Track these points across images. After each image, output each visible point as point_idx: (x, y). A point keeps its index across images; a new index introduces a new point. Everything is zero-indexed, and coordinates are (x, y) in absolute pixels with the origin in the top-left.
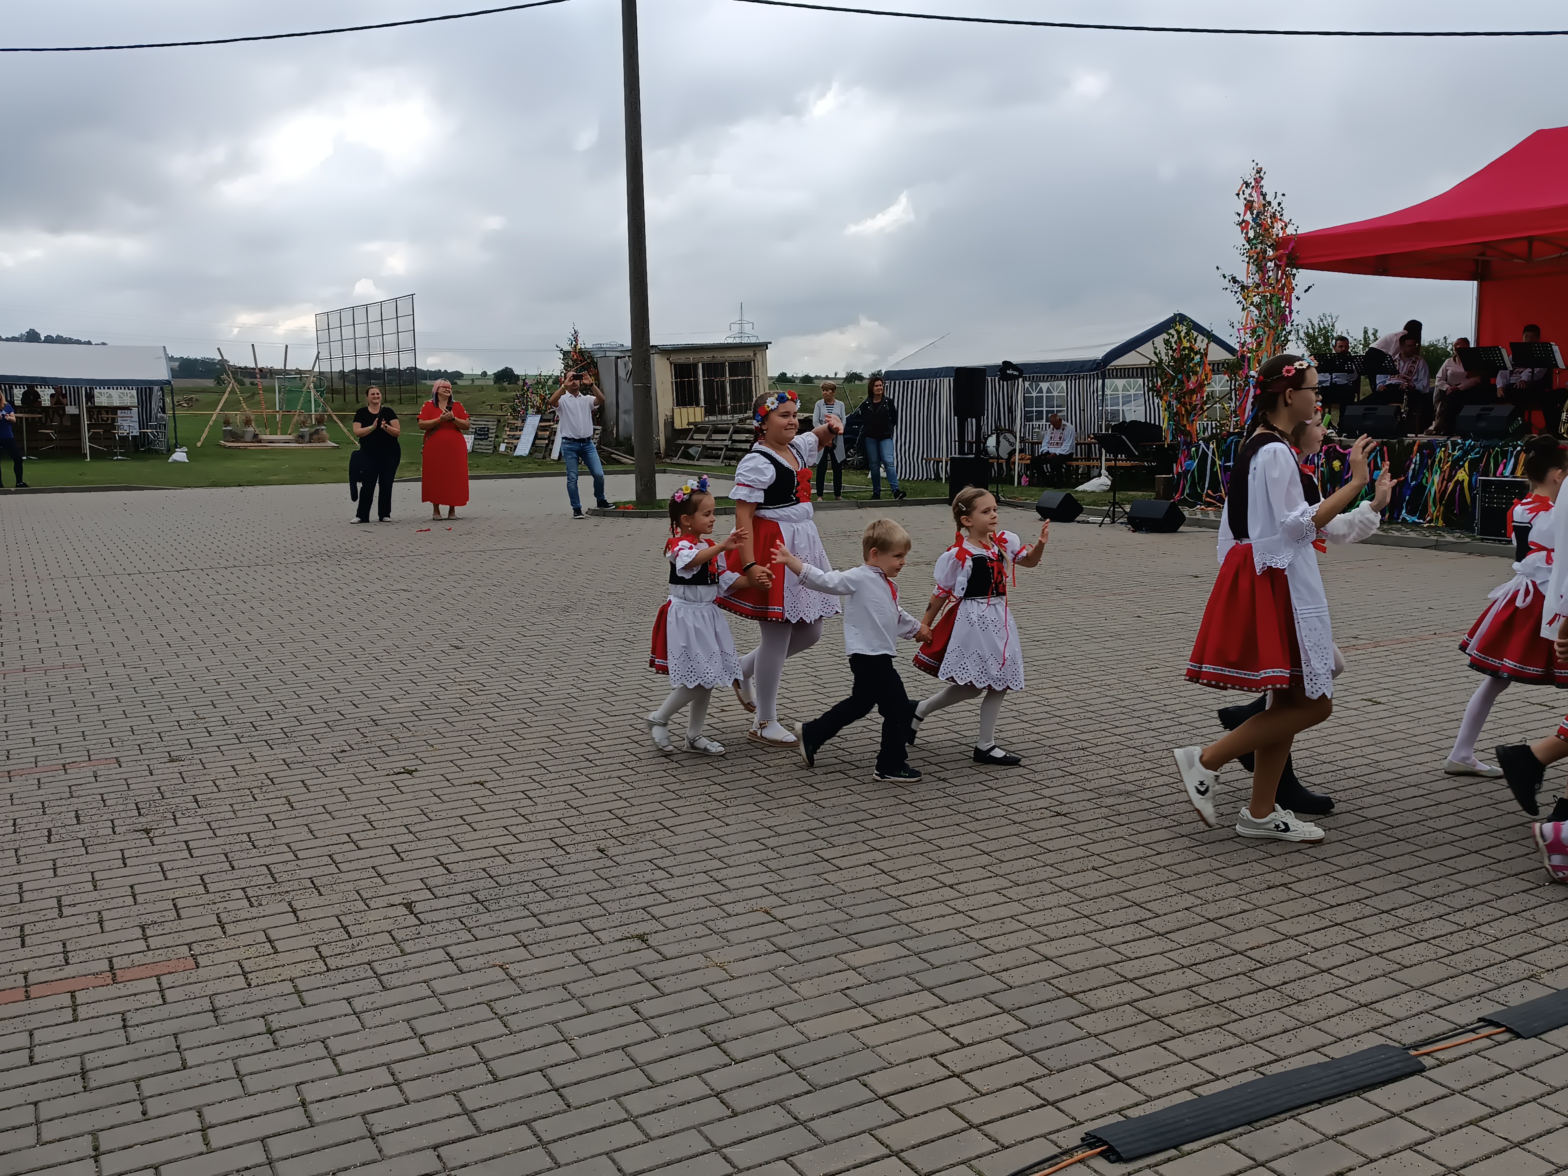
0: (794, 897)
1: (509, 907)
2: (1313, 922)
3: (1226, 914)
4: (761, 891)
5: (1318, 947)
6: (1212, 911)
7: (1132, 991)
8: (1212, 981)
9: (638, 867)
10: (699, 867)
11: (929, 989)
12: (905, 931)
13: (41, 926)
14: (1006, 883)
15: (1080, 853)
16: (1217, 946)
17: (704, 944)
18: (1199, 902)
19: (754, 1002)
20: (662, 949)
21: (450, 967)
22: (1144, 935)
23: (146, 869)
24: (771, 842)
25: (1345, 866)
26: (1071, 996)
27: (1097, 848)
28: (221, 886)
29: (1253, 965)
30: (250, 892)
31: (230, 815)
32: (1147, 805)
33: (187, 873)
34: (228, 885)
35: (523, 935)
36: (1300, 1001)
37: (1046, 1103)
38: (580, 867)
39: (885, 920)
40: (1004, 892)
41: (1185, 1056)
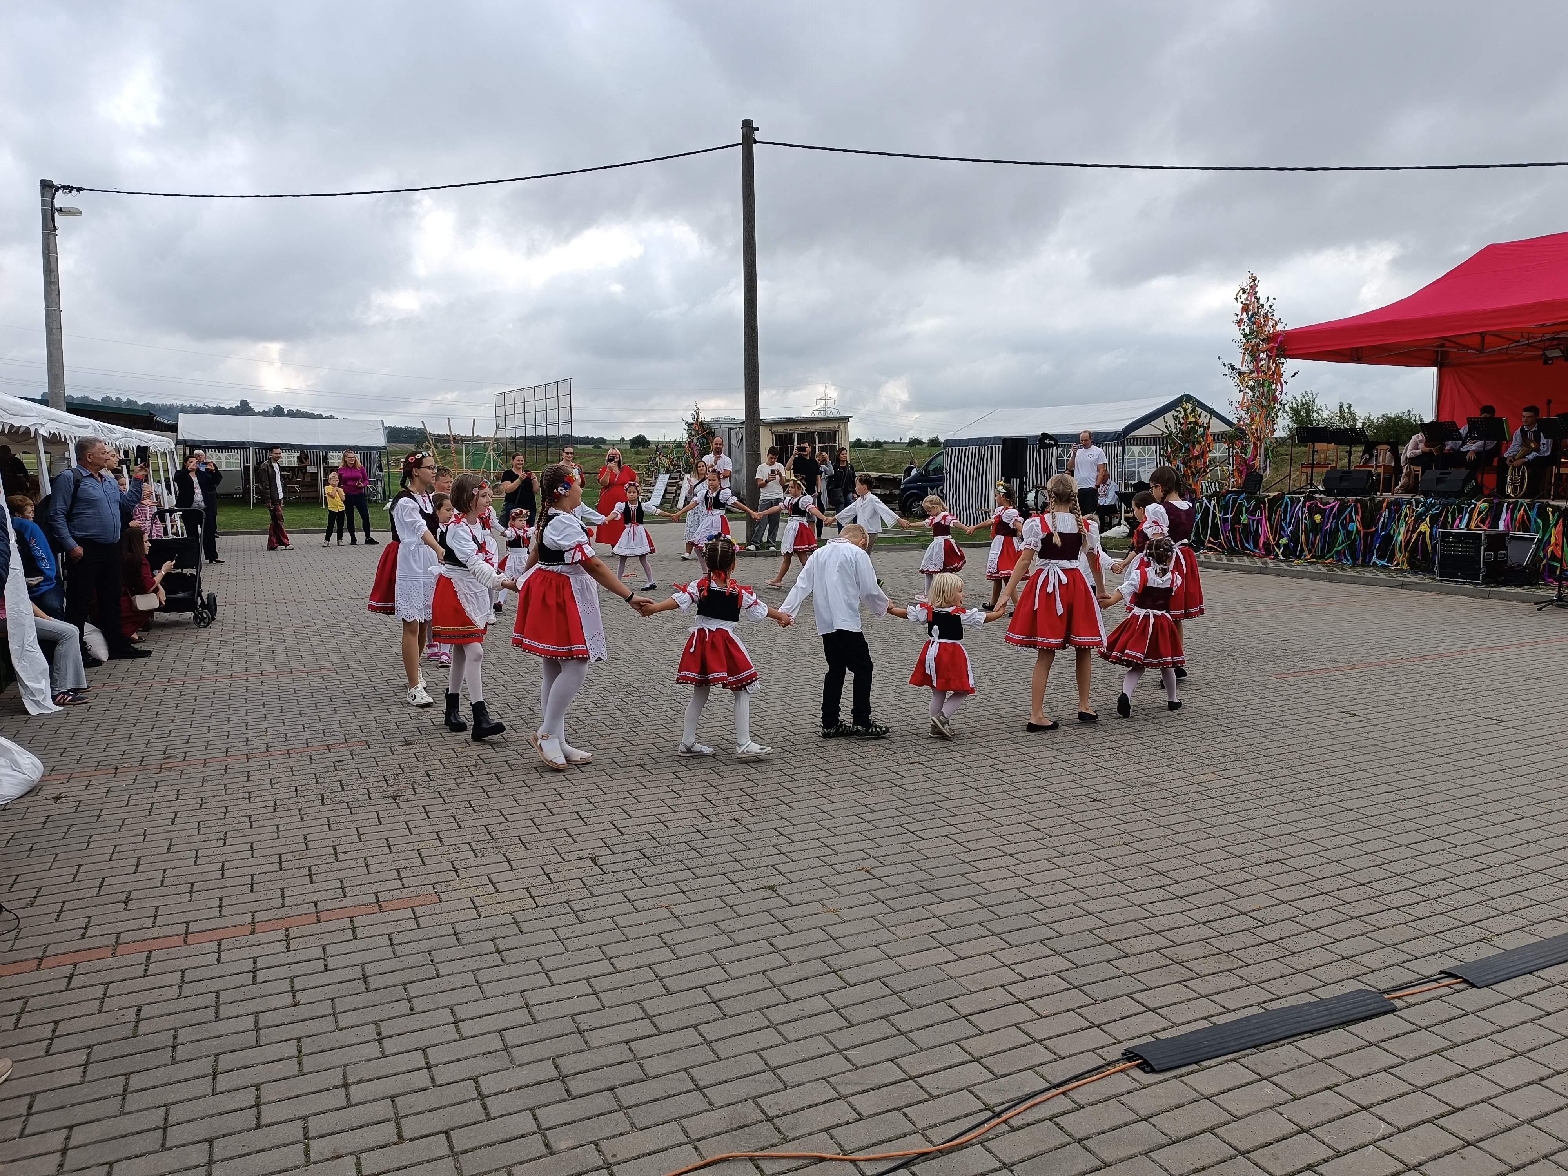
0: (888, 861)
1: (670, 862)
2: (1304, 891)
3: (1233, 882)
4: (862, 855)
5: (1308, 911)
6: (1220, 880)
7: (1158, 941)
8: (1223, 935)
9: (765, 834)
10: (815, 834)
11: (997, 935)
12: (977, 889)
13: (323, 868)
14: (1055, 854)
15: (1114, 832)
16: (1226, 908)
17: (821, 894)
18: (1211, 872)
19: (861, 940)
20: (789, 897)
21: (628, 907)
22: (1167, 897)
23: (396, 826)
24: (868, 817)
25: (1329, 847)
26: (1110, 943)
27: (1127, 828)
28: (453, 841)
29: (1255, 923)
30: (475, 846)
31: (454, 787)
32: (1166, 794)
33: (426, 830)
34: (458, 840)
35: (681, 884)
36: (1294, 953)
37: (1093, 1025)
38: (721, 832)
39: (960, 880)
40: (1053, 860)
41: (1203, 993)
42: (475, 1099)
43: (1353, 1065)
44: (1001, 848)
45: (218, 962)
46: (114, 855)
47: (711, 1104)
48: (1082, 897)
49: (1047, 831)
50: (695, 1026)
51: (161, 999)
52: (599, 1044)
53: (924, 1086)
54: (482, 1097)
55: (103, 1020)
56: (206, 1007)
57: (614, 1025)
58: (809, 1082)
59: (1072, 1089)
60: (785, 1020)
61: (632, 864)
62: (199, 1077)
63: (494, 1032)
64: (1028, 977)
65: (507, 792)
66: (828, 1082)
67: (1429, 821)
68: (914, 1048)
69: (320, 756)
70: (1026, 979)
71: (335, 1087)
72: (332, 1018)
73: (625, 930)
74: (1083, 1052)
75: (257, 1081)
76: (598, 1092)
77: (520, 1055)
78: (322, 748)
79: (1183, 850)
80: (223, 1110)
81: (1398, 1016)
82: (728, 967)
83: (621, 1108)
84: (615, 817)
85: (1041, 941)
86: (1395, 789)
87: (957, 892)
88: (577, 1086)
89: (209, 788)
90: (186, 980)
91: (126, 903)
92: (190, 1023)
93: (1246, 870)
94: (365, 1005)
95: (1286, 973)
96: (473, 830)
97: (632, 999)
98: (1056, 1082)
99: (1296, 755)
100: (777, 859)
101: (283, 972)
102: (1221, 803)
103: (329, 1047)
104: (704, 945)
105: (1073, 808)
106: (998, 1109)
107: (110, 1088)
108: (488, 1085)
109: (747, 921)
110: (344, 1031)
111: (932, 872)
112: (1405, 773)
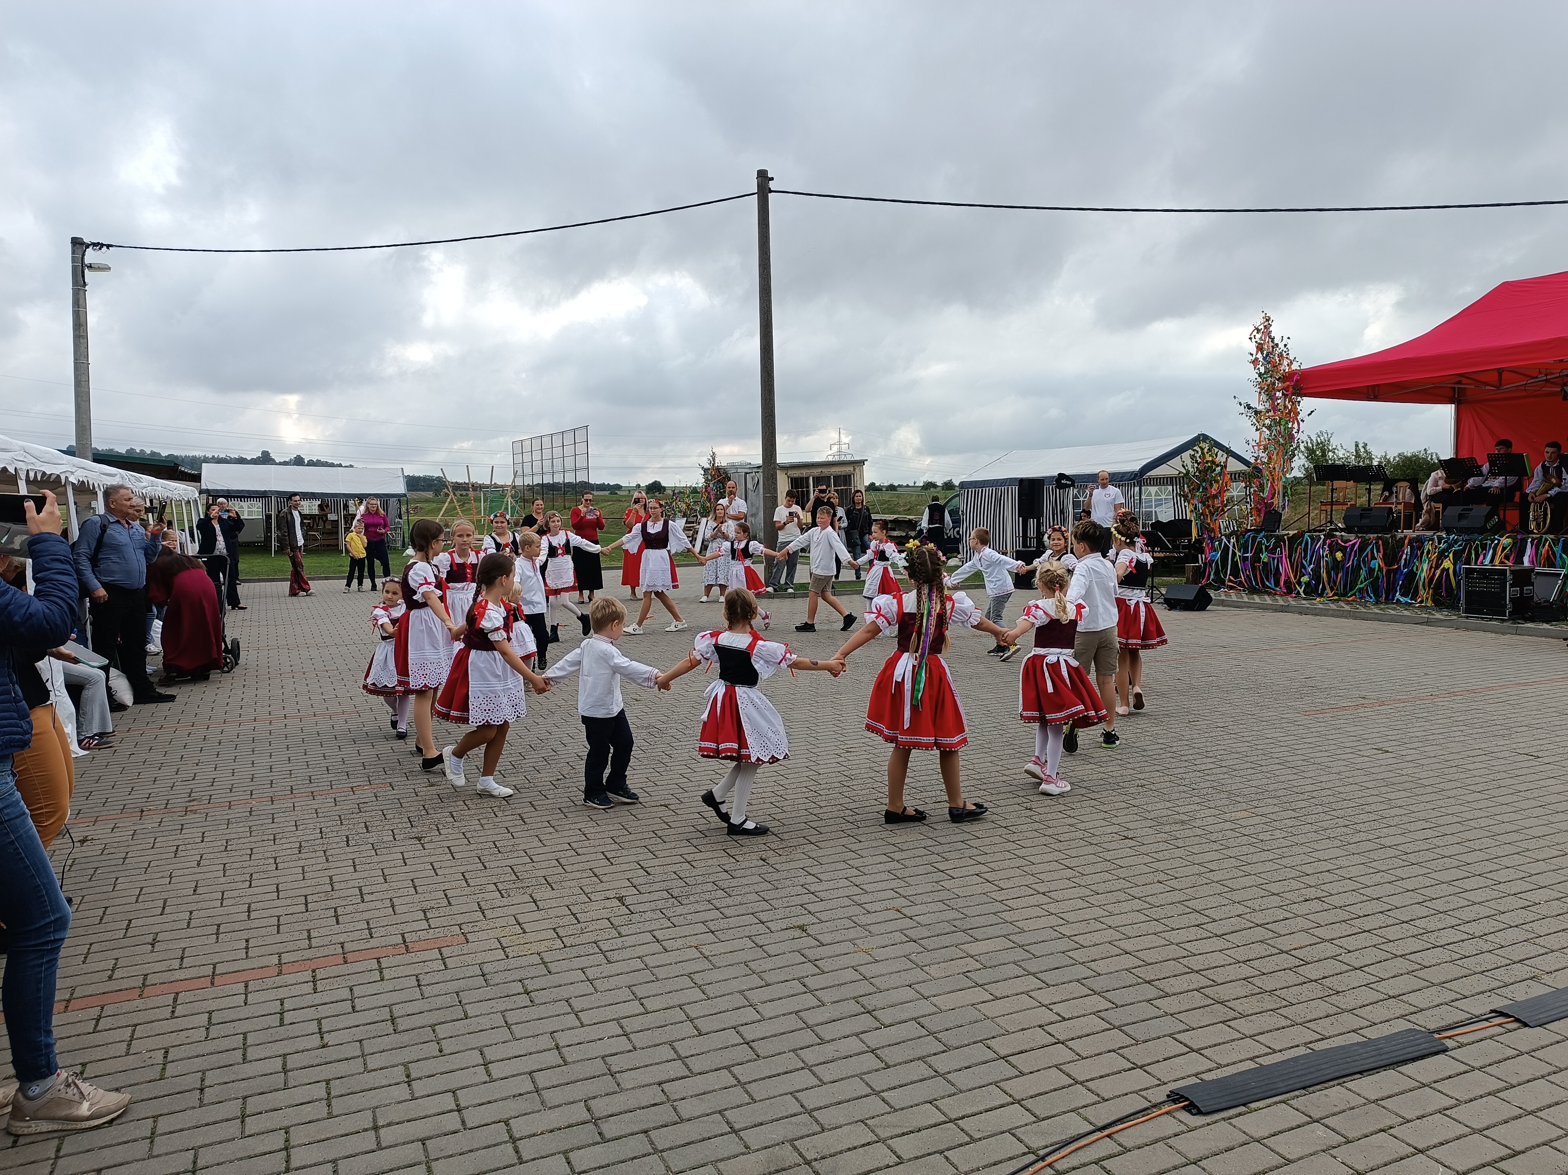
0: (919, 900)
1: (697, 902)
2: (1345, 929)
3: (1272, 920)
4: (892, 894)
5: (1351, 949)
6: (1259, 918)
7: (1198, 980)
8: (1264, 974)
9: (795, 874)
10: (844, 874)
11: (1033, 974)
12: (1011, 929)
13: (349, 909)
14: (1088, 892)
15: (1148, 870)
16: (1266, 946)
17: (852, 934)
18: (1249, 910)
19: (895, 980)
20: (819, 937)
21: (657, 947)
22: (1205, 936)
23: (422, 867)
24: (897, 856)
25: (1369, 884)
26: (1149, 982)
27: (1160, 866)
28: (479, 881)
29: (1297, 962)
30: (500, 886)
31: (479, 827)
32: (1199, 832)
33: (452, 871)
34: (484, 881)
35: (710, 924)
36: (1338, 992)
37: (1135, 1067)
38: (748, 872)
39: (993, 919)
40: (1087, 899)
41: (1247, 1033)
42: (506, 1142)
43: (1407, 1106)
44: (1033, 886)
45: (246, 1004)
46: (141, 897)
47: (747, 1147)
48: (1119, 936)
49: (1079, 869)
50: (728, 1068)
51: (189, 1041)
52: (631, 1086)
53: (966, 1128)
54: (513, 1140)
55: (131, 1062)
56: (234, 1049)
57: (646, 1066)
58: (847, 1124)
59: (1117, 1132)
60: (819, 1061)
61: (660, 905)
62: (227, 1120)
63: (524, 1074)
64: (1067, 1017)
65: (532, 833)
66: (866, 1124)
67: (1469, 858)
68: (953, 1090)
69: (345, 798)
70: (1064, 1019)
71: (365, 1130)
72: (361, 1060)
73: (655, 970)
74: (1127, 1094)
75: (286, 1123)
76: (632, 1134)
77: (551, 1097)
78: (346, 790)
79: (1218, 888)
80: (252, 1153)
81: (1450, 1056)
82: (760, 1008)
83: (656, 1151)
84: (641, 857)
85: (1078, 980)
86: (1433, 825)
87: (990, 931)
88: (610, 1128)
89: (234, 831)
90: (213, 1021)
91: (153, 945)
92: (217, 1065)
93: (1285, 907)
94: (394, 1046)
95: (1331, 1013)
96: (499, 871)
97: (663, 1040)
98: (1100, 1125)
99: (1330, 792)
100: (806, 898)
101: (310, 1013)
102: (1255, 841)
103: (358, 1089)
104: (735, 985)
105: (1104, 845)
106: (1042, 1153)
107: (138, 1131)
108: (520, 1127)
109: (779, 961)
110: (373, 1073)
111: (965, 911)
112: (1443, 810)
